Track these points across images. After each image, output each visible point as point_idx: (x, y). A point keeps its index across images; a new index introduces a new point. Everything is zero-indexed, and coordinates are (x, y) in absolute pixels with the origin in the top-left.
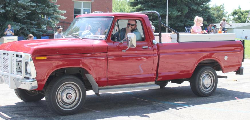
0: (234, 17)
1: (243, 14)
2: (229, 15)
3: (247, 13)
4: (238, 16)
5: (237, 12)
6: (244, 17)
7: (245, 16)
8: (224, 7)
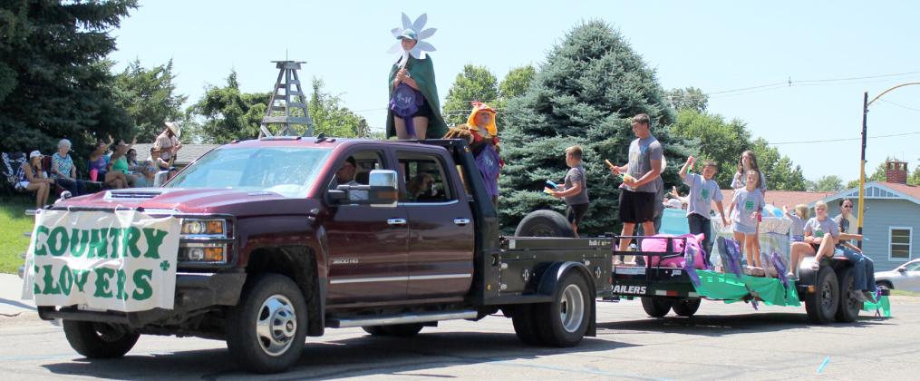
0: (210, 119)
1: (245, 109)
2: (189, 111)
3: (262, 105)
4: (225, 114)
5: (222, 99)
6: (251, 121)
7: (255, 117)
8: (172, 75)
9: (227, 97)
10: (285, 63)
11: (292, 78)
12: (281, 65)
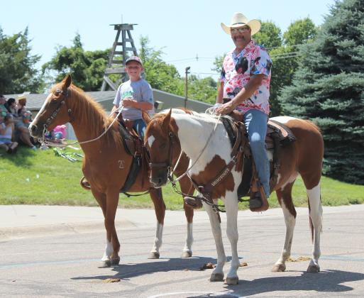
0: (61, 72)
1: (89, 64)
2: (44, 68)
3: (102, 60)
4: (73, 69)
5: (71, 56)
6: (94, 73)
7: (97, 70)
8: (28, 40)
9: (74, 54)
10: (121, 25)
11: (127, 37)
12: (118, 27)
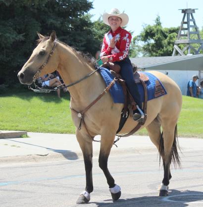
0: (147, 43)
1: (166, 37)
3: (175, 34)
4: (156, 40)
5: (153, 31)
6: (169, 43)
7: (171, 41)
9: (155, 30)
10: (186, 10)
11: (191, 18)
12: (184, 11)
